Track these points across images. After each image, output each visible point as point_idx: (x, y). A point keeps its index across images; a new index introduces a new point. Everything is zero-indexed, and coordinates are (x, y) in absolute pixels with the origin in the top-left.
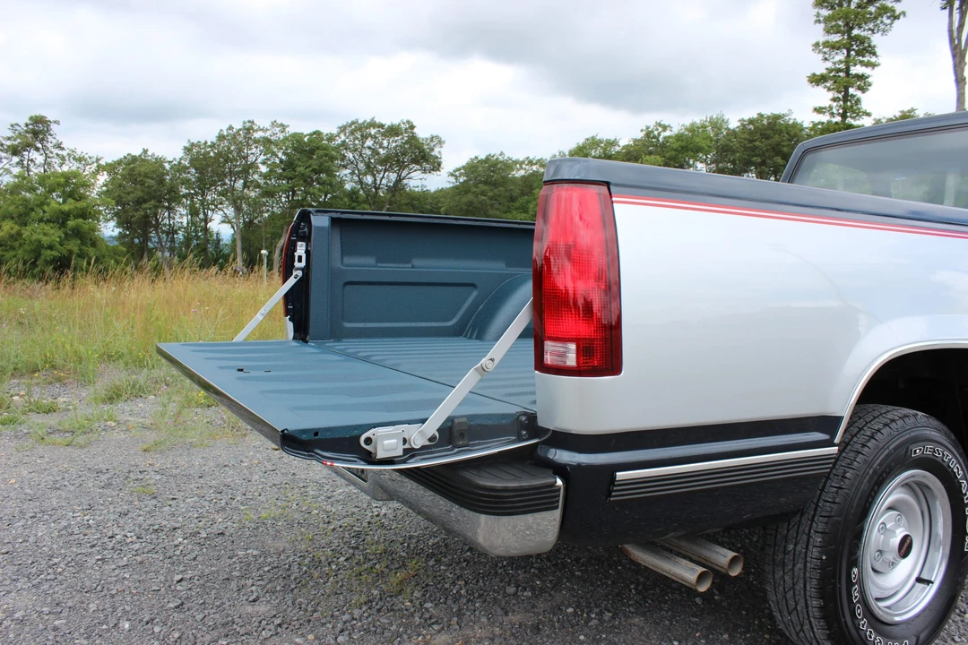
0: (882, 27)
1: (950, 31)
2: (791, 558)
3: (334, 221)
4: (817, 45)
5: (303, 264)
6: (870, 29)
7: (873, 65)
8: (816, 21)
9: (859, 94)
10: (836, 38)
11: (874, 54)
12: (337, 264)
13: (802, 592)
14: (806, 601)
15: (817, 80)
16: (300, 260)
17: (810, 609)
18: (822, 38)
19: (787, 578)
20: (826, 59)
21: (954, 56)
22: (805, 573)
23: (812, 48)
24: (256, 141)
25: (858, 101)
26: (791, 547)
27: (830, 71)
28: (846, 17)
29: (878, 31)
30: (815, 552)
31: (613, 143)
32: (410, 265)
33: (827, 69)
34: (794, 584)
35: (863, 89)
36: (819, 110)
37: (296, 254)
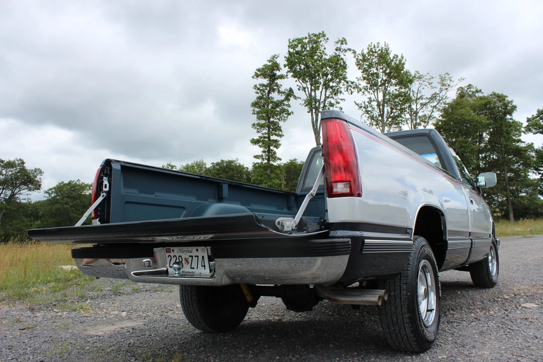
0: (283, 118)
1: (313, 122)
2: (394, 298)
3: (123, 167)
4: (254, 125)
5: (107, 189)
6: (278, 119)
7: (281, 136)
8: (253, 113)
9: (275, 149)
10: (263, 122)
11: (281, 130)
12: (122, 192)
13: (400, 312)
14: (402, 316)
15: (255, 142)
16: (106, 187)
17: (404, 319)
18: (256, 122)
19: (392, 308)
20: (258, 132)
21: (315, 134)
22: (401, 303)
23: (251, 126)
25: (275, 153)
26: (393, 293)
27: (261, 137)
28: (267, 112)
29: (282, 120)
30: (404, 292)
32: (154, 195)
33: (259, 137)
34: (396, 310)
35: (277, 147)
36: (256, 157)
37: (104, 184)
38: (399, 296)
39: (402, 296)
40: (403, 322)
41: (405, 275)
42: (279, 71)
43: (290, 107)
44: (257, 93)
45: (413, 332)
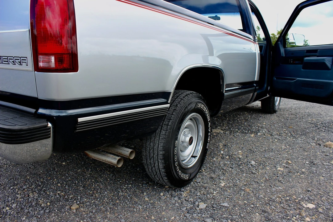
13: (157, 149)
14: (158, 152)
19: (151, 144)
22: (159, 141)
30: (164, 132)
34: (154, 146)
38: (159, 134)
39: (161, 135)
40: (158, 157)
41: (168, 118)
45: (164, 168)
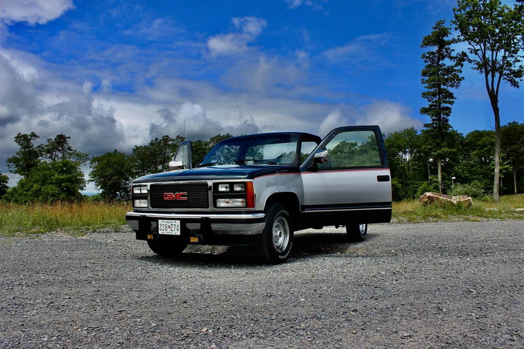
0: (455, 84)
4: (424, 95)
6: (450, 85)
7: (452, 103)
8: (422, 83)
10: (432, 90)
11: (453, 97)
15: (425, 111)
18: (426, 90)
20: (430, 101)
21: (491, 98)
23: (421, 95)
24: (169, 146)
27: (431, 106)
29: (454, 86)
31: (355, 145)
33: (429, 105)
35: (448, 115)
42: (447, 36)
43: (461, 72)
44: (426, 62)
